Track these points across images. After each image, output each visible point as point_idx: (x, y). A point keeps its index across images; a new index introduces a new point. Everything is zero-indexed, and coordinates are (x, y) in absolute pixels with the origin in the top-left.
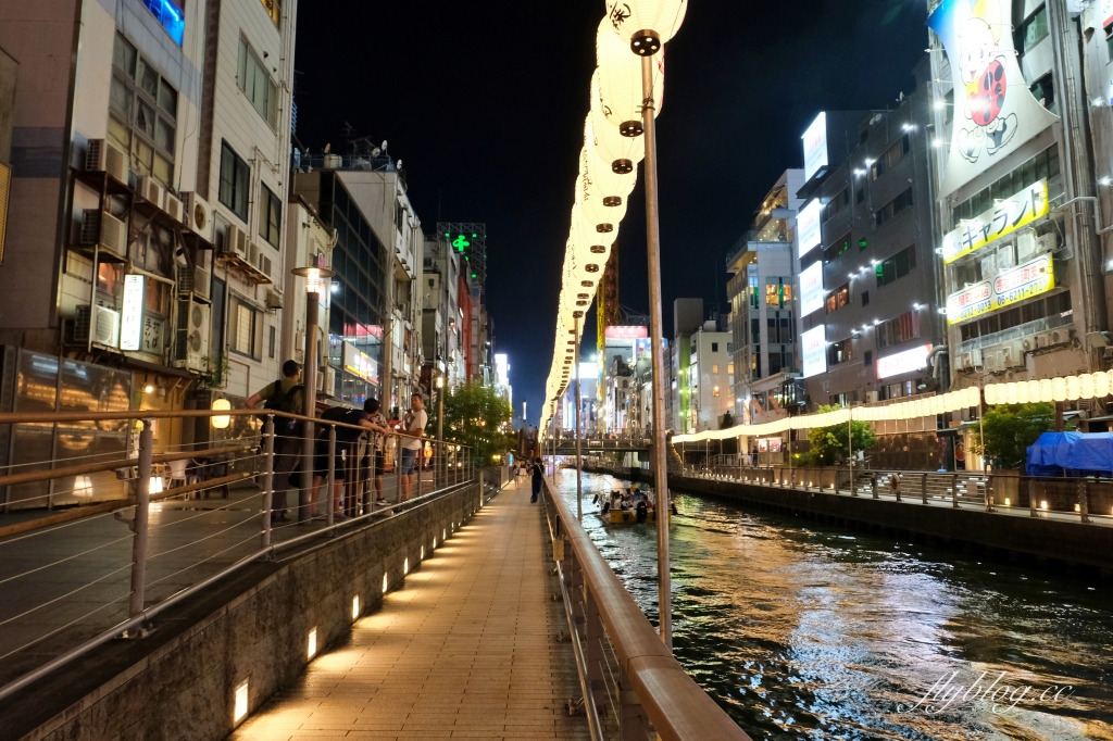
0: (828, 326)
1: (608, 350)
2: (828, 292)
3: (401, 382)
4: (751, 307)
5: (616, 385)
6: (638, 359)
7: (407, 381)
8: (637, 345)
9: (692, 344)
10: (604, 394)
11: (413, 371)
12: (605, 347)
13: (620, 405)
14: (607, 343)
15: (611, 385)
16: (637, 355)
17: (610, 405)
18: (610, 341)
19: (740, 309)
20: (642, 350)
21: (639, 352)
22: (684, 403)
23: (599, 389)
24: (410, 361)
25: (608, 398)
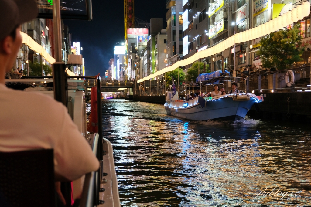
0: (189, 36)
1: (129, 40)
2: (190, 22)
3: (20, 60)
4: (172, 25)
5: (131, 58)
6: (139, 46)
7: (22, 59)
8: (139, 39)
9: (156, 40)
10: (127, 62)
11: (24, 55)
12: (128, 39)
13: (133, 68)
14: (129, 37)
15: (130, 58)
16: (139, 44)
17: (129, 68)
18: (130, 36)
19: (169, 26)
20: (141, 41)
21: (140, 42)
22: (153, 66)
23: (125, 60)
24: (23, 52)
25: (129, 64)
